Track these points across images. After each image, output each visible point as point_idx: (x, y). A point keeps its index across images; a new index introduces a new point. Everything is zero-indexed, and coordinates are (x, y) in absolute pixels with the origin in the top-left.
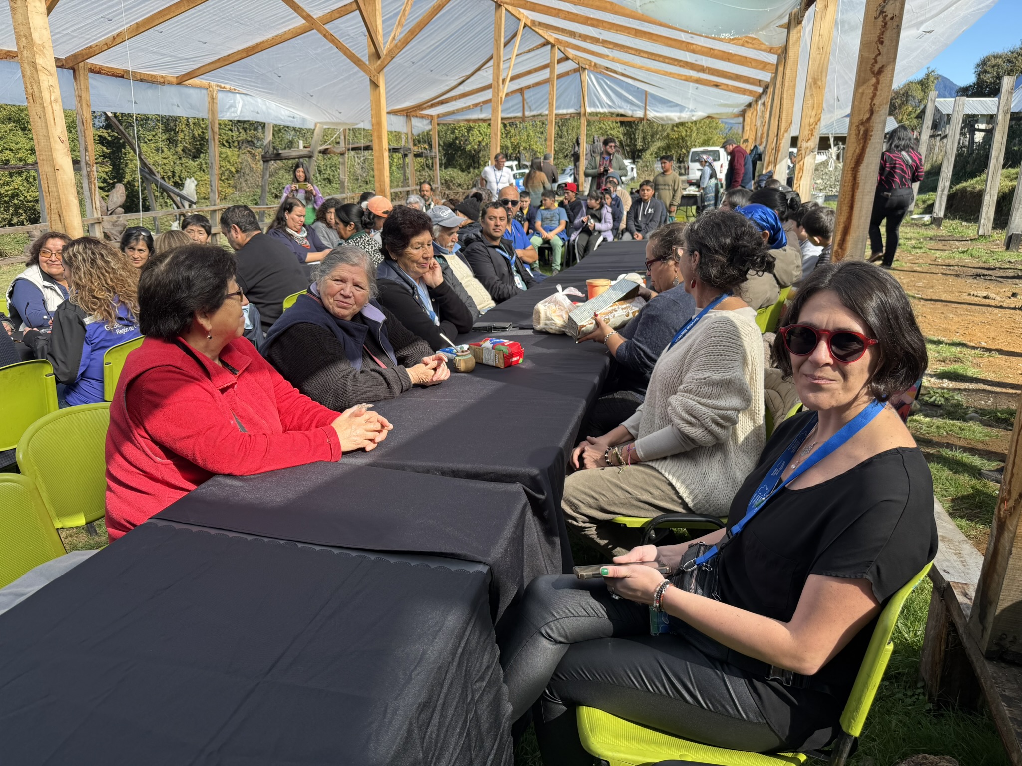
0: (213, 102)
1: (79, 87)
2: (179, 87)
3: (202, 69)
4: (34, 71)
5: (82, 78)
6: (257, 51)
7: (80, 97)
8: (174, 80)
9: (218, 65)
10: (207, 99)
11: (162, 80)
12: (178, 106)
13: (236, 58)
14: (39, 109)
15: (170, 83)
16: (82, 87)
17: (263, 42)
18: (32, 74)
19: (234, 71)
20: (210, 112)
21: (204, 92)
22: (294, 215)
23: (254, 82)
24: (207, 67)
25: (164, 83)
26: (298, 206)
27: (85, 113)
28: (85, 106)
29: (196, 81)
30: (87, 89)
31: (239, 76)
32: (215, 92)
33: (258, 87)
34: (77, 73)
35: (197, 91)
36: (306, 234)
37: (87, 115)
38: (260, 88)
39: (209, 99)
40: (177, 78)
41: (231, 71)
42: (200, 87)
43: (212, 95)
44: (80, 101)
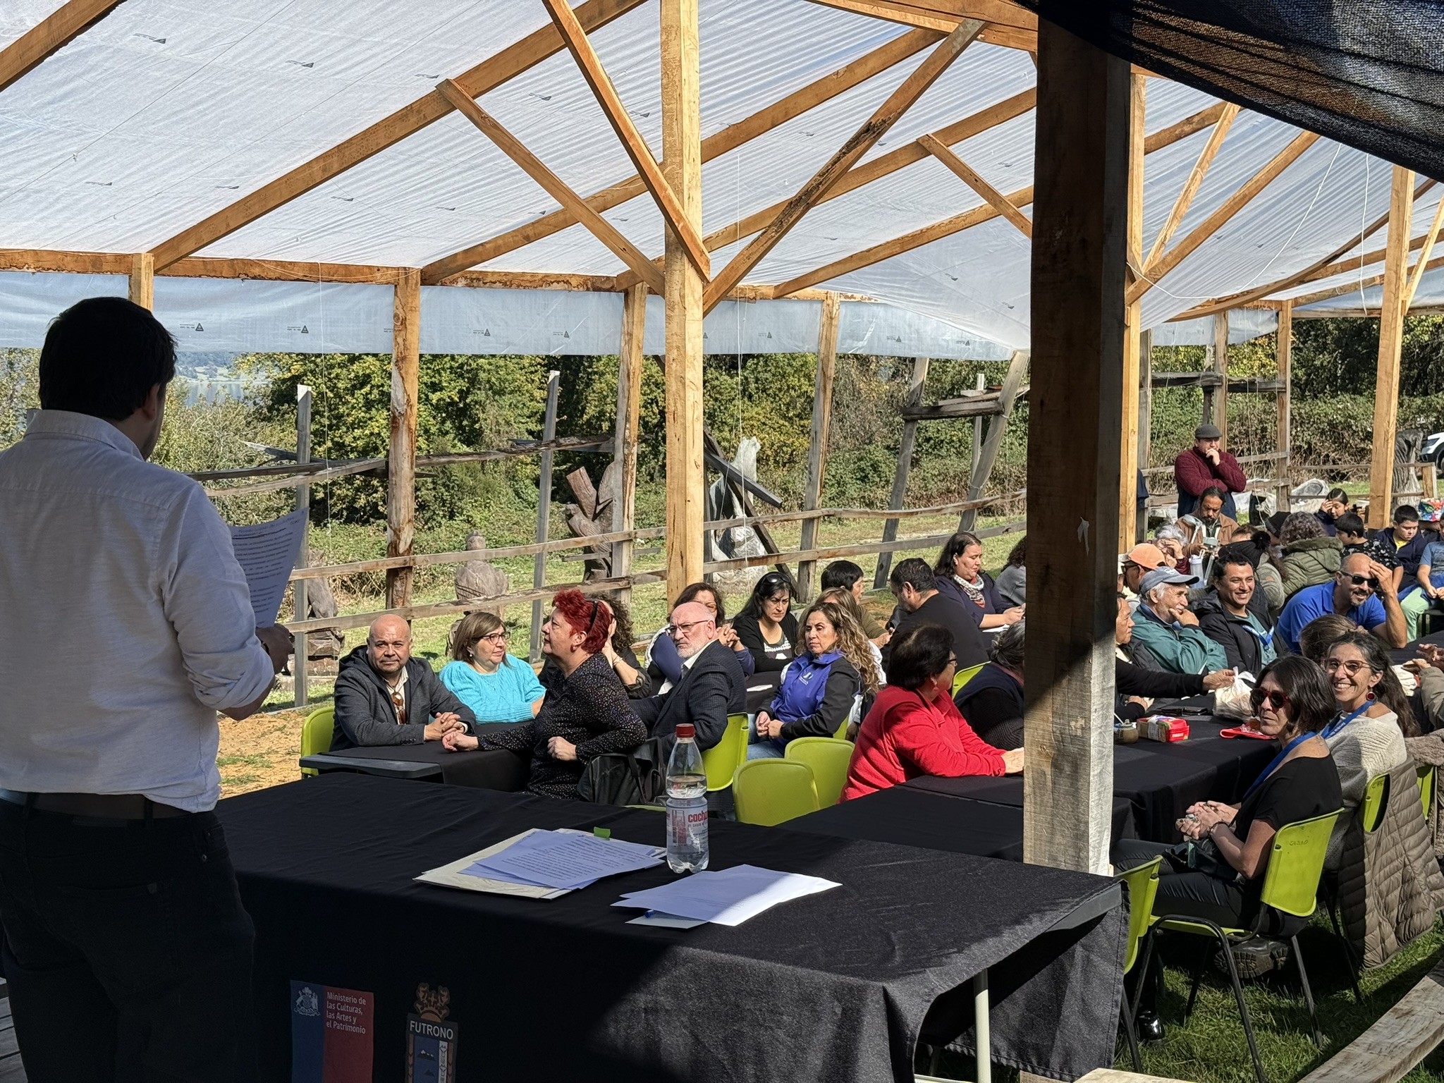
0: (831, 324)
1: (630, 320)
2: (777, 302)
3: (821, 274)
4: (681, 387)
5: (636, 306)
6: (920, 242)
7: (630, 335)
8: (771, 292)
9: (848, 266)
10: (821, 319)
11: (752, 295)
12: (770, 336)
13: (881, 255)
14: (679, 431)
15: (764, 298)
16: (635, 319)
17: (932, 228)
18: (678, 390)
19: (875, 274)
20: (824, 342)
21: (817, 306)
22: (966, 557)
23: (907, 290)
24: (830, 269)
25: (755, 298)
26: (971, 543)
27: (633, 360)
28: (635, 348)
29: (809, 291)
30: (642, 321)
31: (883, 280)
32: (836, 307)
33: (913, 297)
34: (631, 297)
35: (805, 306)
36: (982, 586)
37: (636, 363)
38: (916, 297)
39: (824, 319)
40: (776, 287)
41: (871, 274)
42: (812, 300)
43: (831, 313)
44: (629, 342)
